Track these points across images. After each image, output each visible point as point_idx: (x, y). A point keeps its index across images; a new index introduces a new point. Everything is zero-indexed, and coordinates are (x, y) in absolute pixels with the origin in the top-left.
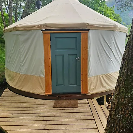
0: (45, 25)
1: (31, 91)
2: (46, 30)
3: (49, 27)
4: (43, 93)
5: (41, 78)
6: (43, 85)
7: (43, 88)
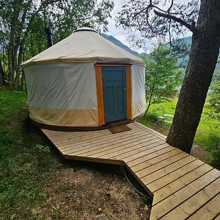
0: (97, 58)
1: (83, 125)
2: (98, 63)
3: (99, 60)
4: (96, 125)
5: (93, 110)
6: (96, 116)
7: (96, 119)
